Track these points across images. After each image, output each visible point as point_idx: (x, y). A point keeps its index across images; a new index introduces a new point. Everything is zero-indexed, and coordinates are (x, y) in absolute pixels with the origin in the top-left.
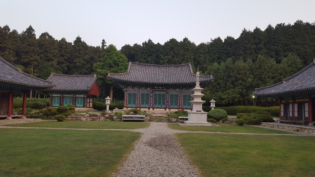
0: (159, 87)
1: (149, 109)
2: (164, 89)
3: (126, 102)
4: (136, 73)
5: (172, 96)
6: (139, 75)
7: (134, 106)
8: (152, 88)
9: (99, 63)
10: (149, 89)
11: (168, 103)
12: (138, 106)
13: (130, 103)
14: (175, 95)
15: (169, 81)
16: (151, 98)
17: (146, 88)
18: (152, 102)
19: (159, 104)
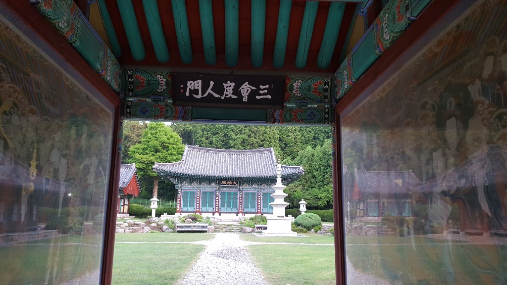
0: (229, 183)
1: (213, 215)
2: (235, 184)
3: (180, 204)
4: (195, 161)
5: (247, 194)
6: (200, 165)
7: (191, 210)
8: (219, 184)
9: (138, 146)
10: (213, 184)
11: (241, 205)
12: (198, 210)
13: (185, 205)
14: (252, 193)
15: (243, 174)
16: (217, 198)
17: (210, 184)
18: (217, 203)
19: (229, 206)
